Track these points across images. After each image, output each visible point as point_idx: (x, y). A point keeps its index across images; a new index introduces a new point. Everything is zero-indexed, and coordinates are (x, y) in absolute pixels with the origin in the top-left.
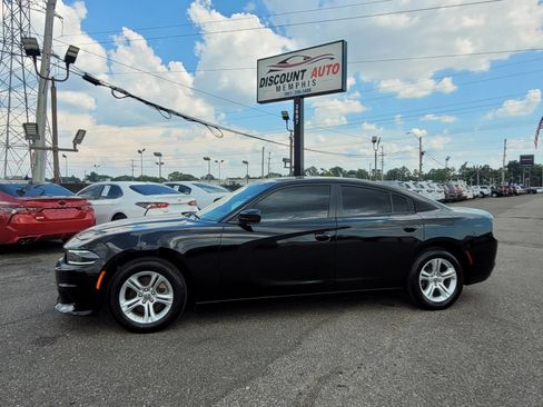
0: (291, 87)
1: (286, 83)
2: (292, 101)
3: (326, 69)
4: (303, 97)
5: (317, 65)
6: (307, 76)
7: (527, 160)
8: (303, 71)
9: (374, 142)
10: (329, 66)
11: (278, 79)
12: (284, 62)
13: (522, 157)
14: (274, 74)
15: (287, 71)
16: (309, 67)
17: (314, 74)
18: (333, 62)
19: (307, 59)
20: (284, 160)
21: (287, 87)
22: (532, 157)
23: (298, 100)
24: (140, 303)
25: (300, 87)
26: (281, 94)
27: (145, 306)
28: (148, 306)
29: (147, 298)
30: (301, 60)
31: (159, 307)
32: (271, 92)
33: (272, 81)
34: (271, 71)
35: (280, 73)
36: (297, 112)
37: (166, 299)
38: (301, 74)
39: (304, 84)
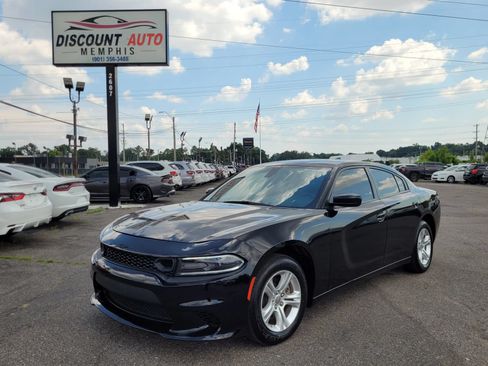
0: (101, 52)
1: (94, 46)
3: (147, 38)
4: (117, 65)
5: (137, 31)
6: (123, 42)
7: (249, 142)
8: (118, 36)
9: (147, 119)
10: (150, 35)
11: (82, 40)
12: (91, 20)
13: (244, 140)
14: (78, 33)
15: (95, 32)
16: (126, 33)
17: (132, 40)
18: (152, 31)
19: (122, 22)
20: (69, 137)
21: (96, 51)
22: (252, 140)
23: (111, 69)
24: (274, 309)
25: (113, 54)
26: (88, 59)
27: (278, 310)
28: (280, 310)
29: (278, 302)
30: (115, 22)
32: (73, 53)
33: (74, 40)
34: (72, 28)
35: (87, 34)
36: (110, 82)
37: (292, 300)
38: (115, 38)
39: (119, 51)
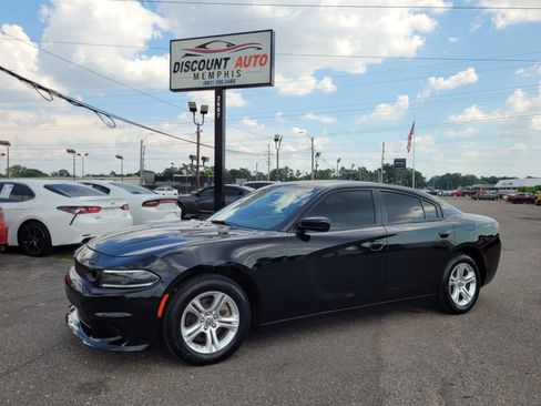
0: (211, 75)
1: (205, 70)
2: (213, 92)
3: (253, 60)
4: (225, 88)
5: (243, 53)
6: (231, 65)
7: (400, 163)
8: (226, 59)
9: (276, 140)
10: (256, 57)
11: (196, 65)
12: (203, 46)
13: (396, 161)
14: (191, 59)
15: (207, 57)
16: (234, 56)
17: (239, 64)
18: (260, 53)
19: (231, 46)
20: (191, 157)
21: (207, 75)
22: (404, 161)
23: (220, 92)
24: (202, 330)
25: (222, 77)
26: (200, 83)
27: (208, 332)
28: (211, 332)
29: (210, 323)
30: (224, 46)
31: (222, 333)
32: (186, 79)
33: (189, 66)
34: (187, 55)
35: (198, 59)
36: (218, 104)
37: (230, 323)
38: (223, 62)
39: (227, 74)
